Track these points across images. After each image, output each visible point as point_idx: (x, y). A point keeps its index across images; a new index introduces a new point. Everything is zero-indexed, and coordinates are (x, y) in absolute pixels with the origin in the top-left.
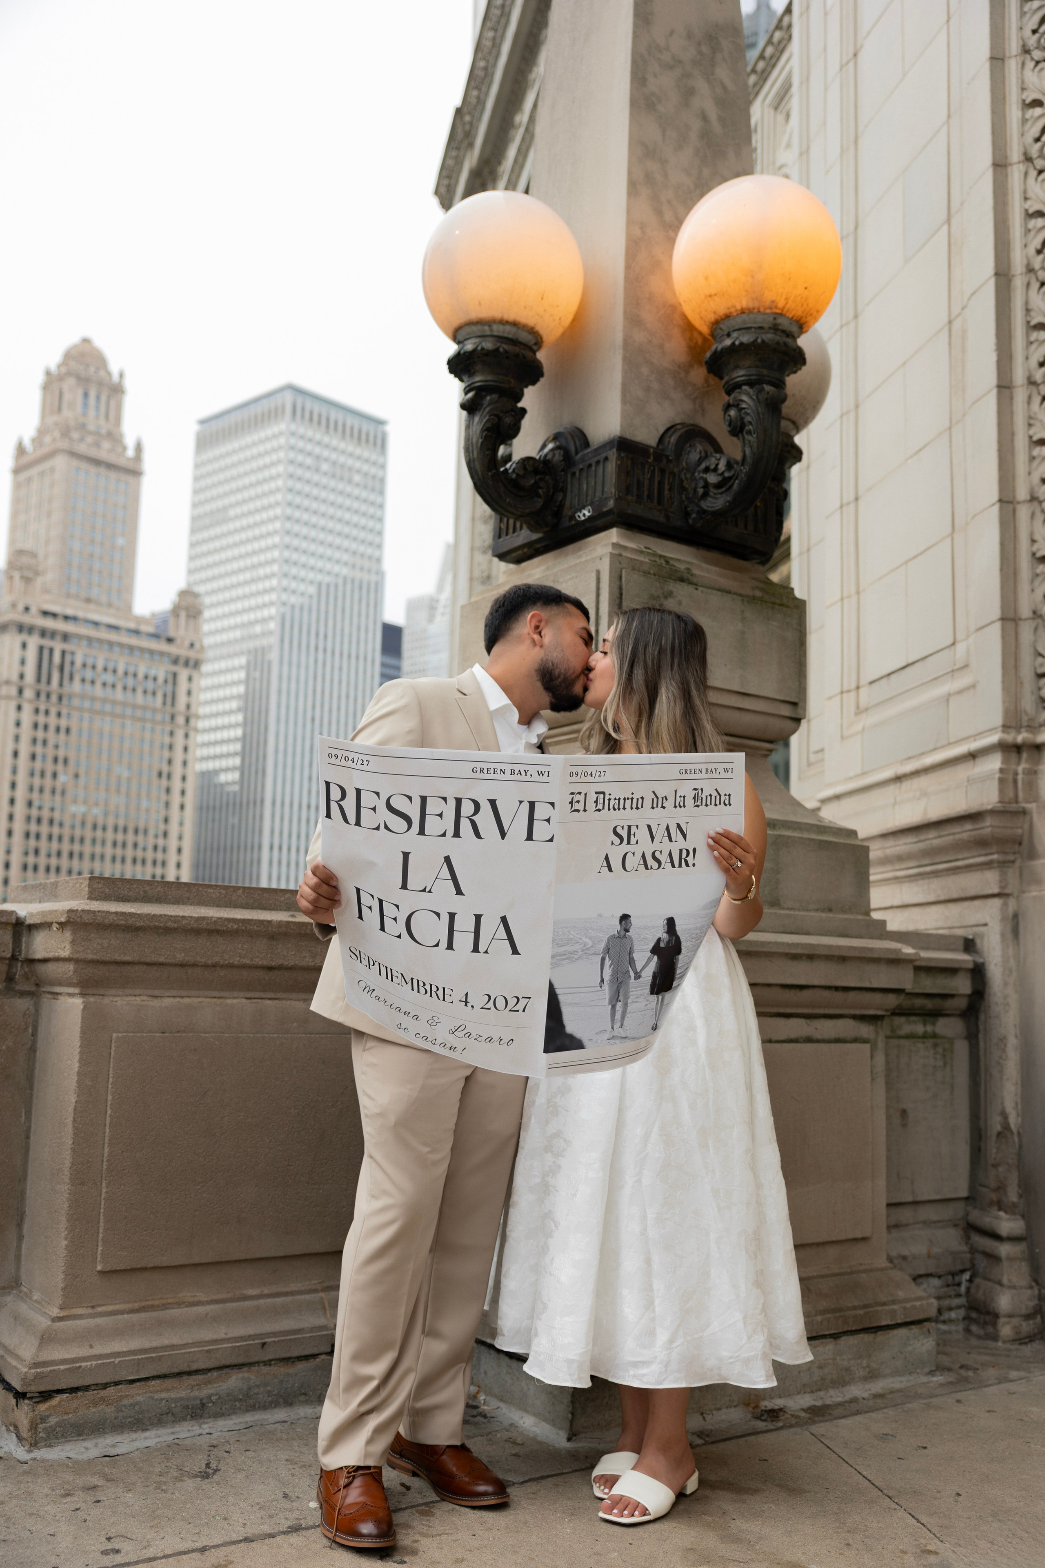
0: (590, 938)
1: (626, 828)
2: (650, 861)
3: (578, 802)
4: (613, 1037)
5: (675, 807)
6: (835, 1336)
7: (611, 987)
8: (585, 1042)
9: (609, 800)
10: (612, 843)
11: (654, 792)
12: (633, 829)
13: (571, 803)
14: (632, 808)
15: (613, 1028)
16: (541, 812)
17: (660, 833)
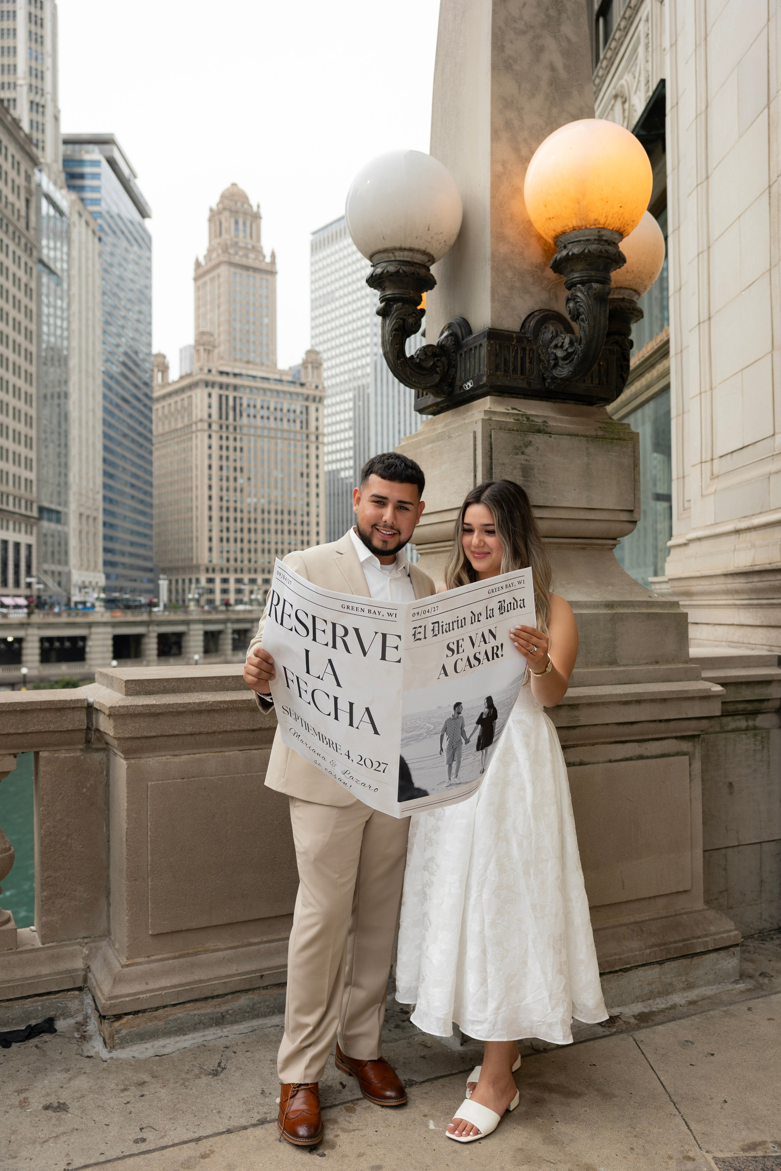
1: (456, 643)
2: (473, 662)
3: (420, 633)
5: (488, 618)
6: (661, 963)
7: (448, 753)
9: (443, 626)
10: (448, 656)
11: (471, 612)
12: (461, 642)
13: (415, 634)
14: (458, 628)
15: (450, 778)
16: (391, 641)
17: (479, 639)
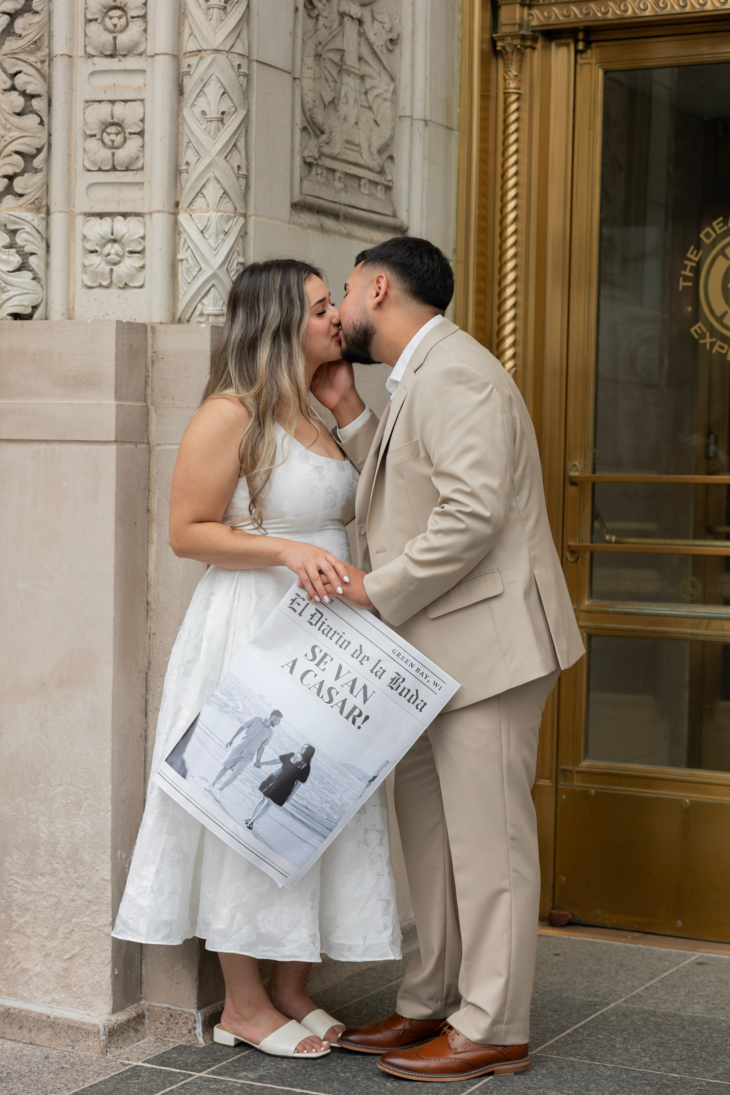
0: (244, 705)
1: (323, 653)
2: (324, 692)
3: (299, 604)
4: (209, 791)
5: (372, 671)
7: (233, 753)
8: (189, 775)
9: (323, 623)
10: (306, 655)
11: (361, 646)
12: (328, 659)
13: (293, 601)
14: (336, 643)
15: (214, 784)
17: (346, 679)
